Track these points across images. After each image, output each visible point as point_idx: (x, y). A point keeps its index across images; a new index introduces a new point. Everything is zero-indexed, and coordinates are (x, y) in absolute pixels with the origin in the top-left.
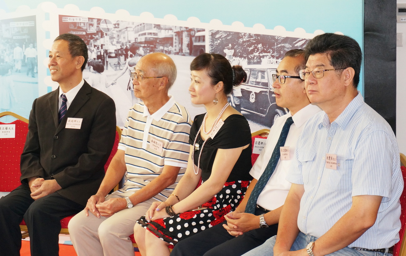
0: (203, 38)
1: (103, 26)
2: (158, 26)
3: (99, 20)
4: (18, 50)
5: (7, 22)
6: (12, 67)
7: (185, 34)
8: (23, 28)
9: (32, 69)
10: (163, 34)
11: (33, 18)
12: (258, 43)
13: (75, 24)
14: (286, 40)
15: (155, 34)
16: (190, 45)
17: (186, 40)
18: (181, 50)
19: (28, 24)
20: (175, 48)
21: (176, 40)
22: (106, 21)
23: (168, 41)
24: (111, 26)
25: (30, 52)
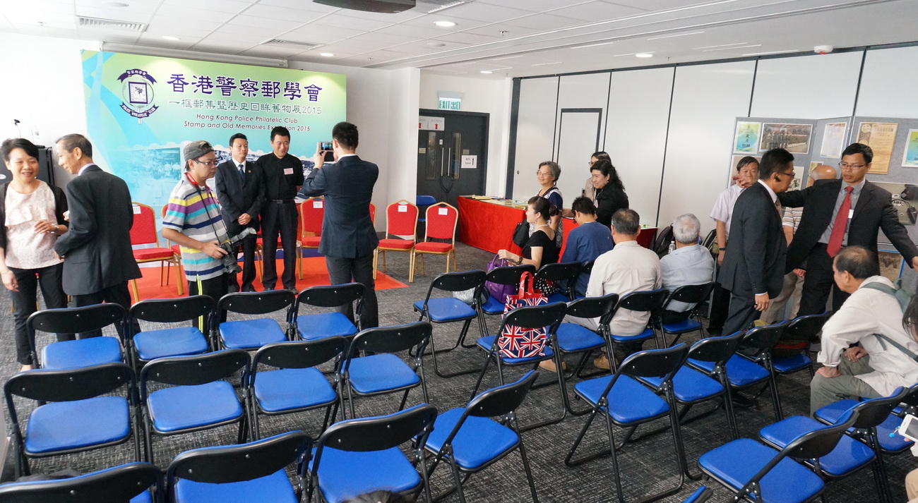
1: (222, 154)
2: (254, 156)
3: (220, 152)
4: (167, 165)
5: (160, 151)
6: (163, 175)
8: (171, 154)
9: (178, 176)
19: (174, 152)
22: (224, 152)
24: (226, 155)
25: (176, 167)
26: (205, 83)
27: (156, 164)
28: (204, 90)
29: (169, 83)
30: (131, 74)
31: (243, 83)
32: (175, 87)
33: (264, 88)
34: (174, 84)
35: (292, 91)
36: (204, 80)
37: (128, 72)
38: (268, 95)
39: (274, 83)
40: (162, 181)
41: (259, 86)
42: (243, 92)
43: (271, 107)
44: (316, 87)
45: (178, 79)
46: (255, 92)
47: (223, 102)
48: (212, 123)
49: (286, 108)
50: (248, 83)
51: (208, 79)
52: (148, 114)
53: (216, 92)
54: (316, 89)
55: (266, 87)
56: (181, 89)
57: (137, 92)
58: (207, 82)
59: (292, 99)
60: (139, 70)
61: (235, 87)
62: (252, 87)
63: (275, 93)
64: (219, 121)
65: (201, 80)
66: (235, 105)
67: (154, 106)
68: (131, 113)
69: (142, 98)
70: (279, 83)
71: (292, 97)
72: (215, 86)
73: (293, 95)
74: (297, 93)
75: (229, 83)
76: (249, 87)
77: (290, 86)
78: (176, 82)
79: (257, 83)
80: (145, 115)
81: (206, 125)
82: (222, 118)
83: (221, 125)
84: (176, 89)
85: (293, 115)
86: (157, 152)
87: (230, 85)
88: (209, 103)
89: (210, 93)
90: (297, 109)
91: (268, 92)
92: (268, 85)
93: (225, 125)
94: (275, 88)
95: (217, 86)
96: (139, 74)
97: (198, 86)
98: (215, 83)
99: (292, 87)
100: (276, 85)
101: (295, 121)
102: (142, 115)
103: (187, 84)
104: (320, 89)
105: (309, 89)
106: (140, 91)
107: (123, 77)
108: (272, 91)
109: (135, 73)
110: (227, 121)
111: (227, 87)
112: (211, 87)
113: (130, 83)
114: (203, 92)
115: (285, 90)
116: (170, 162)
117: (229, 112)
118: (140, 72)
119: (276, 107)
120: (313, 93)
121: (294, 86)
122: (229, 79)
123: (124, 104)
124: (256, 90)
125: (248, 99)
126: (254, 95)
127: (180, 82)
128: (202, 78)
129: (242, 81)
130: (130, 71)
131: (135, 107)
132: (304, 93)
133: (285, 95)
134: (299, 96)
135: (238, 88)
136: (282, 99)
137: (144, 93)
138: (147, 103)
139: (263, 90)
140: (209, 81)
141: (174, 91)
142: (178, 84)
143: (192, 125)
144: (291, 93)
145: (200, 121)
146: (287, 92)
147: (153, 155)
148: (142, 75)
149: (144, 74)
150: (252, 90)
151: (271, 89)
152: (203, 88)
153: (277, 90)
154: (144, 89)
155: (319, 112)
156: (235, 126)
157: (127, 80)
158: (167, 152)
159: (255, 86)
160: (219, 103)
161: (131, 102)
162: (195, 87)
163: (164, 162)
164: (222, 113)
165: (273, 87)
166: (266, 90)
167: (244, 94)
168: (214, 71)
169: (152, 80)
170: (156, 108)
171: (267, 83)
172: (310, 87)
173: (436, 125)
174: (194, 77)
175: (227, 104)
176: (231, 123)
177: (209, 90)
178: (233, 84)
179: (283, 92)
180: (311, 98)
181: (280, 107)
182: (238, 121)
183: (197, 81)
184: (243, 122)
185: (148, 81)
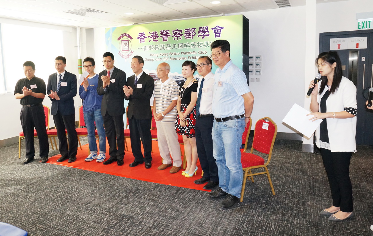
2: (180, 76)
13: (154, 76)
15: (179, 79)
26: (154, 35)
28: (154, 40)
29: (138, 38)
30: (123, 36)
32: (140, 40)
33: (186, 34)
34: (140, 38)
36: (154, 34)
38: (188, 38)
39: (192, 29)
41: (183, 33)
43: (190, 45)
44: (219, 27)
45: (142, 35)
47: (164, 45)
49: (200, 45)
50: (177, 32)
51: (156, 33)
52: (129, 56)
53: (160, 39)
54: (220, 29)
56: (143, 41)
57: (125, 45)
58: (156, 35)
59: (203, 38)
60: (125, 34)
61: (170, 35)
62: (179, 34)
63: (192, 36)
65: (152, 34)
66: (170, 46)
67: (131, 52)
68: (122, 56)
69: (126, 48)
70: (195, 29)
71: (203, 36)
72: (159, 37)
73: (204, 35)
74: (207, 33)
75: (167, 33)
76: (177, 34)
77: (202, 29)
78: (141, 37)
79: (182, 31)
81: (155, 60)
82: (163, 55)
84: (141, 41)
85: (204, 48)
87: (167, 35)
88: (156, 46)
89: (157, 41)
90: (206, 44)
91: (188, 36)
92: (188, 31)
93: (164, 59)
94: (192, 32)
95: (160, 36)
96: (125, 36)
97: (151, 38)
98: (159, 35)
99: (203, 30)
100: (193, 30)
101: (205, 52)
102: (127, 57)
103: (146, 37)
104: (222, 28)
105: (215, 29)
106: (126, 44)
107: (120, 38)
109: (124, 36)
111: (165, 36)
112: (157, 37)
113: (122, 41)
114: (153, 41)
115: (199, 32)
119: (193, 45)
120: (218, 32)
121: (205, 29)
122: (166, 31)
123: (120, 52)
124: (181, 35)
125: (177, 42)
127: (143, 37)
128: (153, 33)
129: (173, 31)
130: (122, 35)
131: (124, 53)
133: (199, 36)
134: (208, 35)
135: (171, 36)
136: (197, 39)
137: (127, 45)
138: (128, 50)
139: (185, 35)
140: (157, 34)
141: (140, 42)
142: (142, 38)
143: (149, 60)
144: (202, 34)
145: (152, 57)
146: (200, 34)
148: (127, 36)
149: (128, 35)
150: (179, 35)
151: (190, 33)
152: (153, 39)
153: (194, 34)
154: (127, 43)
159: (181, 33)
160: (161, 46)
161: (123, 51)
162: (149, 39)
164: (163, 52)
165: (191, 32)
166: (187, 35)
168: (159, 27)
169: (131, 38)
171: (188, 30)
172: (216, 28)
173: (357, 44)
174: (149, 33)
175: (165, 46)
176: (167, 57)
177: (157, 39)
178: (169, 33)
179: (197, 34)
180: (216, 35)
181: (196, 44)
182: (170, 56)
183: (150, 35)
184: (174, 56)
185: (129, 39)
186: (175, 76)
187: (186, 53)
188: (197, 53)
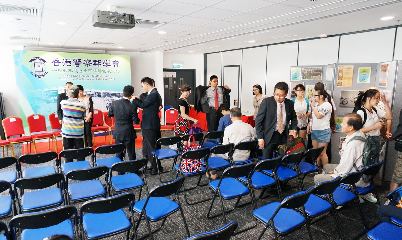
0: (101, 94)
2: (90, 92)
4: (52, 98)
5: (49, 91)
6: (51, 102)
7: (97, 93)
8: (54, 93)
10: (92, 93)
11: (57, 90)
12: (112, 94)
14: (118, 94)
16: (98, 95)
17: (97, 94)
18: (96, 96)
20: (95, 95)
21: (95, 94)
23: (93, 94)
25: (56, 98)
26: (68, 62)
27: (48, 97)
28: (68, 65)
29: (52, 62)
30: (35, 59)
31: (85, 61)
32: (55, 64)
33: (94, 63)
34: (54, 63)
35: (107, 63)
36: (67, 61)
37: (34, 59)
38: (96, 66)
39: (98, 60)
40: (50, 104)
41: (92, 62)
42: (85, 65)
43: (97, 71)
45: (56, 60)
46: (90, 65)
47: (76, 70)
48: (71, 78)
49: (104, 71)
50: (87, 61)
51: (69, 60)
52: (43, 76)
53: (73, 65)
54: (117, 62)
55: (95, 62)
56: (57, 65)
57: (38, 67)
58: (69, 61)
59: (106, 67)
60: (38, 58)
61: (81, 63)
62: (89, 63)
63: (99, 65)
64: (76, 78)
65: (66, 61)
66: (82, 70)
67: (46, 73)
68: (35, 76)
69: (40, 69)
70: (101, 61)
71: (106, 66)
72: (72, 63)
73: (107, 65)
74: (109, 64)
75: (78, 61)
76: (88, 63)
77: (106, 61)
79: (91, 61)
80: (42, 76)
81: (69, 79)
82: (76, 76)
83: (76, 79)
84: (55, 65)
85: (107, 74)
86: (48, 92)
87: (79, 62)
88: (70, 70)
89: (70, 66)
90: (109, 71)
91: (96, 65)
92: (96, 62)
93: (77, 79)
94: (99, 63)
95: (73, 63)
97: (65, 63)
98: (72, 62)
100: (99, 61)
101: (108, 76)
102: (40, 76)
103: (60, 62)
104: (119, 62)
105: (114, 62)
106: (39, 66)
107: (31, 61)
108: (98, 64)
109: (37, 59)
110: (78, 77)
111: (78, 63)
112: (71, 63)
113: (35, 63)
115: (104, 63)
116: (53, 96)
117: (79, 74)
118: (39, 58)
119: (99, 71)
120: (116, 64)
121: (107, 61)
122: (78, 59)
123: (32, 72)
124: (91, 64)
125: (87, 68)
126: (90, 66)
127: (57, 62)
128: (67, 60)
129: (84, 60)
131: (37, 73)
132: (112, 64)
134: (110, 66)
135: (83, 63)
136: (102, 67)
137: (41, 67)
138: (42, 71)
139: (94, 64)
140: (70, 61)
143: (63, 80)
144: (106, 64)
145: (66, 78)
146: (104, 64)
147: (46, 93)
148: (40, 59)
149: (41, 59)
151: (97, 63)
152: (67, 64)
153: (100, 64)
154: (41, 65)
155: (119, 72)
156: (82, 79)
157: (33, 62)
158: (52, 92)
160: (74, 70)
161: (35, 71)
162: (63, 64)
163: (51, 96)
164: (76, 74)
165: (98, 62)
166: (95, 64)
167: (85, 66)
168: (72, 56)
169: (45, 61)
170: (47, 73)
171: (96, 60)
173: (172, 75)
174: (63, 59)
175: (78, 70)
176: (80, 78)
177: (70, 64)
178: (80, 62)
179: (102, 64)
180: (115, 66)
181: (101, 71)
182: (83, 77)
183: (64, 61)
184: (85, 78)
185: (43, 62)
186: (87, 92)
187: (95, 76)
188: (103, 76)
